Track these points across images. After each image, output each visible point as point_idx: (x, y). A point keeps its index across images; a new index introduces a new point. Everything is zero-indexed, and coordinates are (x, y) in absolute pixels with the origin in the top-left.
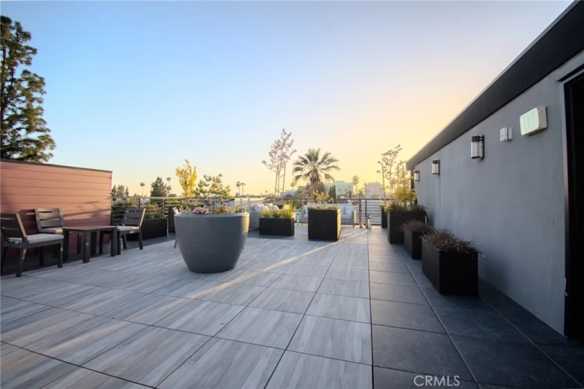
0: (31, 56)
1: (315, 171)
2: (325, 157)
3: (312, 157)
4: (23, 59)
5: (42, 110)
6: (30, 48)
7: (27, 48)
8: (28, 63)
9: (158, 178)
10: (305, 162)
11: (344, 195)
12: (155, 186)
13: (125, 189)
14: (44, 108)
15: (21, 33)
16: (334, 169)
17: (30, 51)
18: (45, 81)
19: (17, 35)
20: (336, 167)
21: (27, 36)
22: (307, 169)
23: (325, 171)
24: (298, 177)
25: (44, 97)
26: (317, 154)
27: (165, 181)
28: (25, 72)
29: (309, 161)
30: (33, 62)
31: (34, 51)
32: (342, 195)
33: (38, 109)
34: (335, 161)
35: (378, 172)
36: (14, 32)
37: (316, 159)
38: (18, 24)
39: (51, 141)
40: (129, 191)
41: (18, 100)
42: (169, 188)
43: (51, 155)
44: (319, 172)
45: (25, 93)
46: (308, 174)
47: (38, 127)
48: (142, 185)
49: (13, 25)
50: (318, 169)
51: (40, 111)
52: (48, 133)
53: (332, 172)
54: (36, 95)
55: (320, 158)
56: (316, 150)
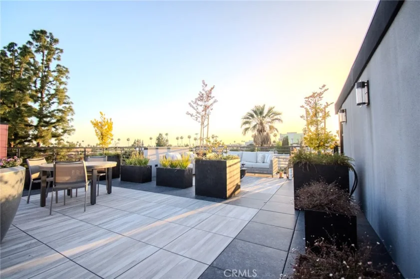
0: (60, 54)
1: (261, 124)
2: (269, 111)
3: (259, 112)
4: (55, 57)
5: (66, 89)
6: (59, 49)
7: (57, 49)
8: (59, 59)
9: (160, 134)
10: (252, 116)
11: (297, 144)
12: (158, 139)
13: (141, 142)
14: (67, 88)
15: (53, 39)
16: (277, 121)
17: (59, 51)
18: (69, 70)
19: (51, 41)
20: (279, 120)
21: (56, 41)
22: (254, 122)
23: (270, 124)
24: (247, 129)
25: (68, 81)
26: (263, 109)
27: (164, 136)
28: (58, 65)
29: (255, 116)
30: (61, 58)
31: (62, 51)
32: (294, 144)
33: (64, 89)
34: (279, 114)
35: (301, 117)
36: (48, 40)
37: (261, 113)
38: (51, 34)
39: (71, 109)
40: (144, 143)
41: (52, 84)
42: (167, 141)
43: (72, 119)
44: (264, 125)
45: (56, 79)
46: (255, 127)
47: (65, 101)
48: (151, 139)
49: (48, 35)
50: (263, 122)
51: (65, 90)
52: (71, 105)
53: (276, 124)
54: (64, 79)
55: (265, 112)
56: (262, 106)
